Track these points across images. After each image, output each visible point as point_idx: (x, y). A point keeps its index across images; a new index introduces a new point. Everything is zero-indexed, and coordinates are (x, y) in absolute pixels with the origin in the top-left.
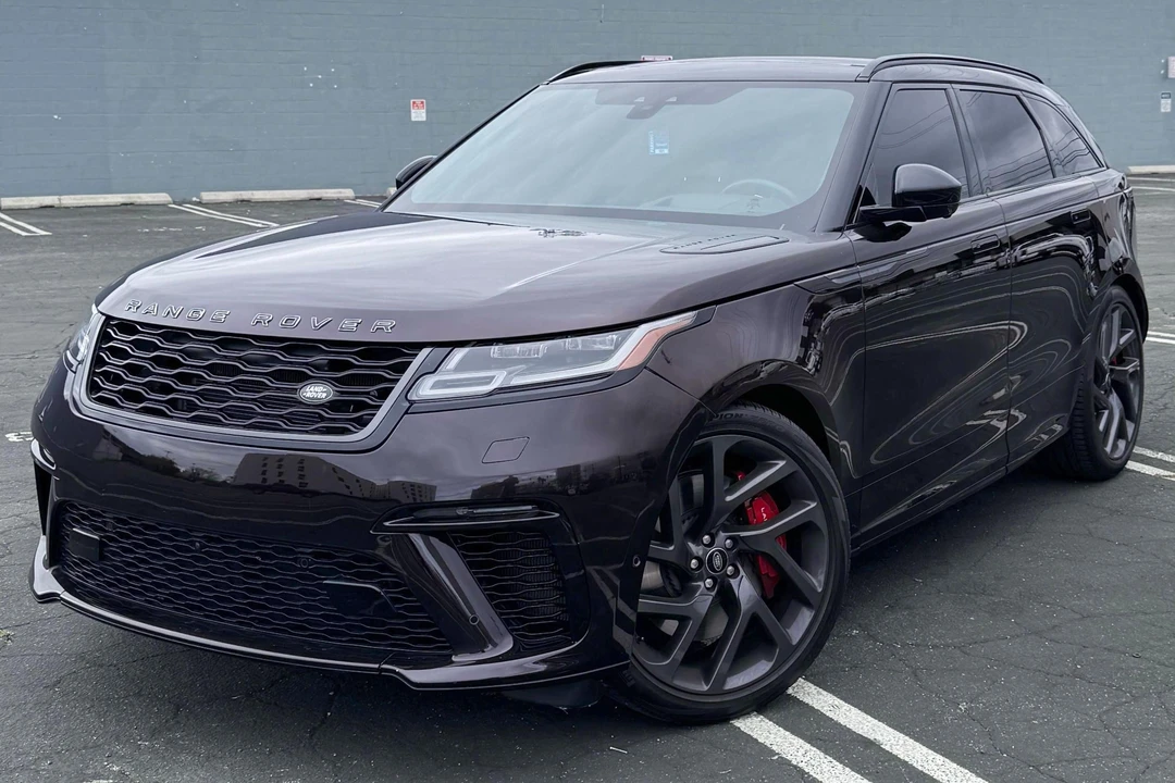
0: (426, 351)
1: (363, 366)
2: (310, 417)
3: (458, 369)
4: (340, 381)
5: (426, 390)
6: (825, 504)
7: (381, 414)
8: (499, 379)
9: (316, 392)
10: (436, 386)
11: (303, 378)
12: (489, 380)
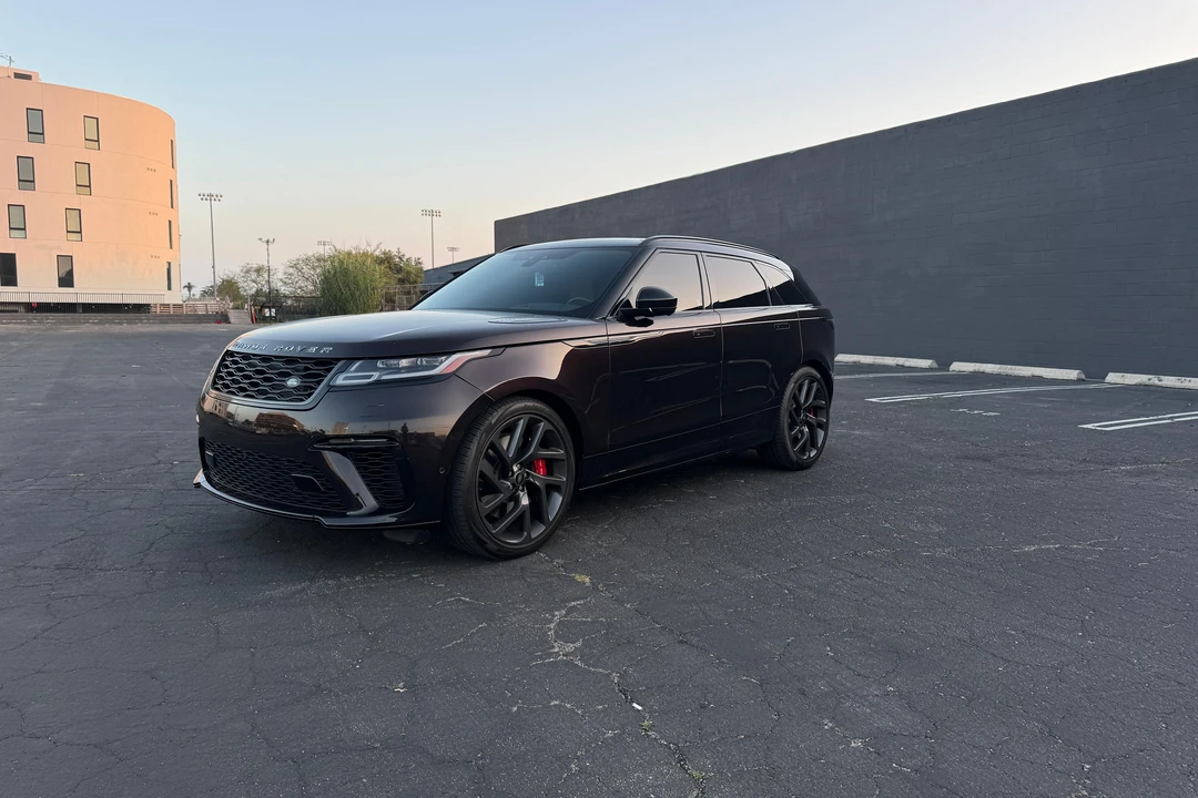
0: (343, 362)
1: (315, 369)
2: (286, 395)
3: (356, 371)
4: (304, 376)
5: (340, 381)
6: (566, 451)
7: (317, 392)
8: (376, 376)
9: (292, 382)
10: (345, 379)
11: (288, 375)
12: (370, 377)
